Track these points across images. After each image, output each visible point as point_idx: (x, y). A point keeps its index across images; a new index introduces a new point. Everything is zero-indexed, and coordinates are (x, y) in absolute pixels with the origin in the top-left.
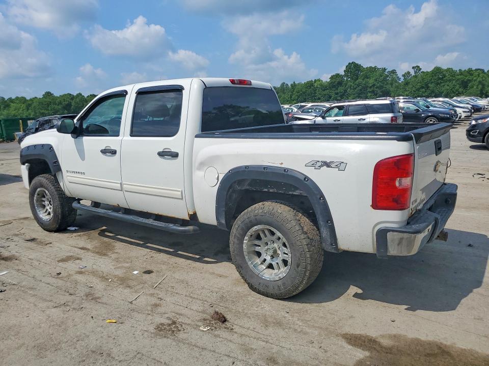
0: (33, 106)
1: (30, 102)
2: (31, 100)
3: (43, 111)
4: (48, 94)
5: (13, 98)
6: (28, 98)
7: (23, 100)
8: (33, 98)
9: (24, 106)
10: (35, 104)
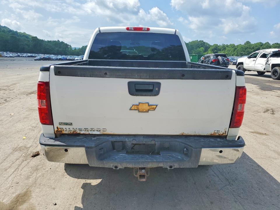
0: (237, 49)
1: (236, 47)
2: (237, 46)
3: (242, 52)
4: (248, 43)
5: (229, 44)
6: (236, 45)
7: (233, 46)
8: (239, 45)
9: (233, 49)
10: (238, 48)
